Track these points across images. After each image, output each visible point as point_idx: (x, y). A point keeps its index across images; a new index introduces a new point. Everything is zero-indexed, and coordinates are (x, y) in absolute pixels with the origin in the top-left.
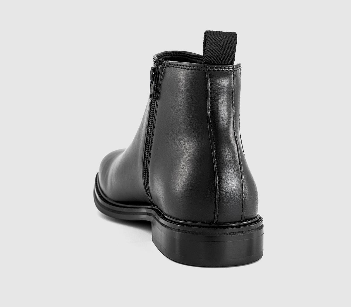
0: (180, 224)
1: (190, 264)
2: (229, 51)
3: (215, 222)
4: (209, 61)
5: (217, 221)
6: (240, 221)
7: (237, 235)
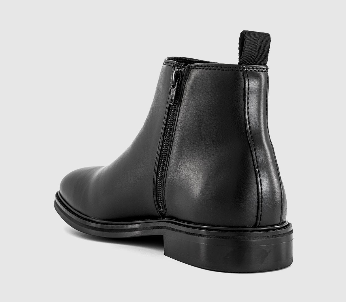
0: (206, 229)
1: (213, 270)
2: (263, 51)
3: (257, 226)
4: (246, 61)
5: (260, 224)
6: (279, 224)
7: (279, 238)
